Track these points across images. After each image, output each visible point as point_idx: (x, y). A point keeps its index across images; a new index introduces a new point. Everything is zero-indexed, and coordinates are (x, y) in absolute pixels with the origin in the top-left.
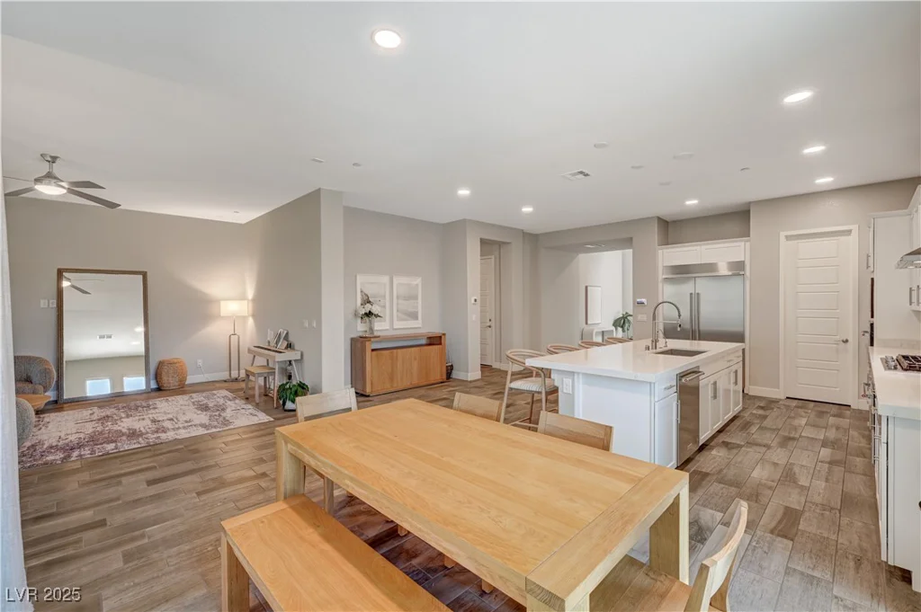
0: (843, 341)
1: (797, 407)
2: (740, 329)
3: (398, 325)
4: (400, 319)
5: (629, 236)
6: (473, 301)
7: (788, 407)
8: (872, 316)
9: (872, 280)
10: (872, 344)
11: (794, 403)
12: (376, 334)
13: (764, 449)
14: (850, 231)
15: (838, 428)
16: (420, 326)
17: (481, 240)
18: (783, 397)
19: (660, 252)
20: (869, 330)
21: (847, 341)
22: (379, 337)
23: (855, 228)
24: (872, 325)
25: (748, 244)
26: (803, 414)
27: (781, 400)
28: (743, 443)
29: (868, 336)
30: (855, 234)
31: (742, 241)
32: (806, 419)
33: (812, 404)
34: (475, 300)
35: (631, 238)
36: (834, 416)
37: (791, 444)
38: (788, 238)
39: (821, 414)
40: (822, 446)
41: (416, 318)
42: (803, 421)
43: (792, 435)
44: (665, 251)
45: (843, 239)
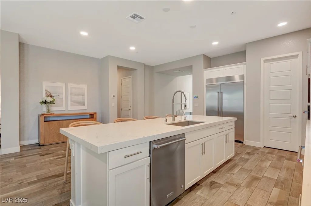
0: (294, 117)
1: (269, 153)
2: (241, 111)
3: (70, 108)
4: (72, 105)
5: (191, 65)
6: (112, 97)
7: (263, 152)
8: (309, 102)
9: (309, 79)
10: (309, 118)
11: (267, 150)
12: (51, 112)
13: (235, 189)
14: (297, 56)
15: (288, 169)
16: (86, 109)
17: (118, 66)
18: (262, 147)
19: (205, 72)
20: (307, 110)
21: (295, 117)
22: (54, 114)
23: (300, 54)
24: (309, 107)
25: (245, 66)
26: (270, 158)
27: (261, 148)
28: (223, 183)
29: (306, 114)
30: (300, 57)
31: (242, 64)
32: (270, 162)
33: (277, 151)
34: (114, 96)
35: (192, 66)
36: (288, 159)
37: (256, 183)
38: (265, 61)
39: (280, 158)
40: (275, 186)
41: (84, 105)
42: (268, 163)
43: (258, 176)
44: (207, 71)
45: (294, 60)
